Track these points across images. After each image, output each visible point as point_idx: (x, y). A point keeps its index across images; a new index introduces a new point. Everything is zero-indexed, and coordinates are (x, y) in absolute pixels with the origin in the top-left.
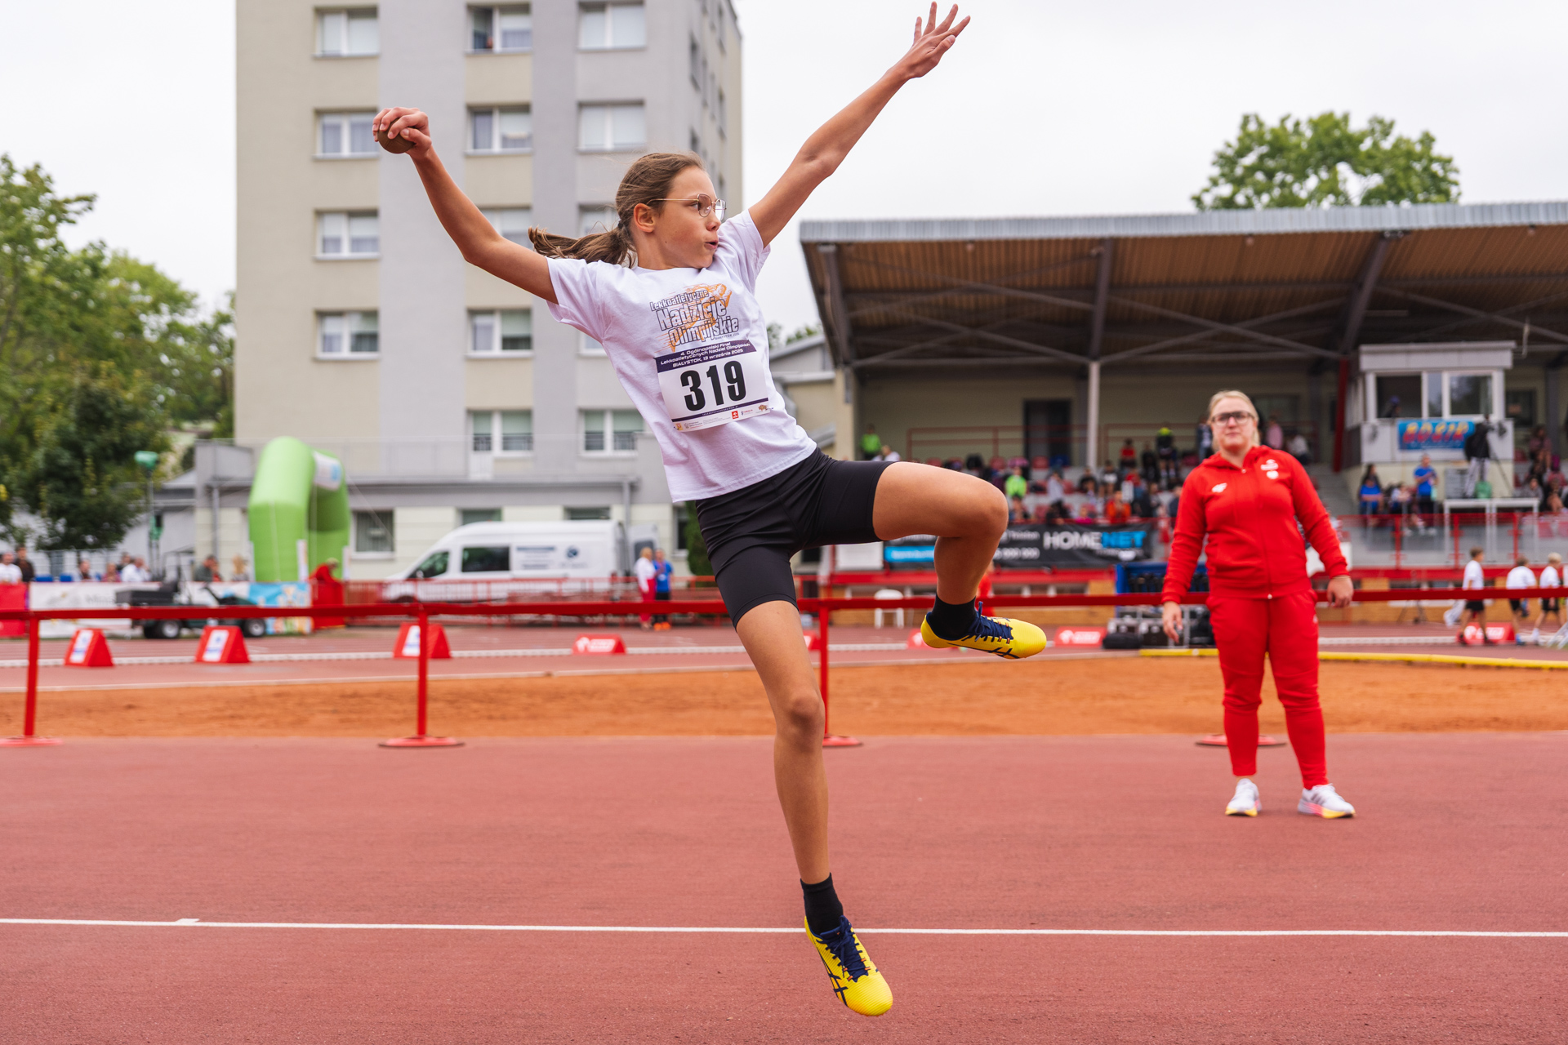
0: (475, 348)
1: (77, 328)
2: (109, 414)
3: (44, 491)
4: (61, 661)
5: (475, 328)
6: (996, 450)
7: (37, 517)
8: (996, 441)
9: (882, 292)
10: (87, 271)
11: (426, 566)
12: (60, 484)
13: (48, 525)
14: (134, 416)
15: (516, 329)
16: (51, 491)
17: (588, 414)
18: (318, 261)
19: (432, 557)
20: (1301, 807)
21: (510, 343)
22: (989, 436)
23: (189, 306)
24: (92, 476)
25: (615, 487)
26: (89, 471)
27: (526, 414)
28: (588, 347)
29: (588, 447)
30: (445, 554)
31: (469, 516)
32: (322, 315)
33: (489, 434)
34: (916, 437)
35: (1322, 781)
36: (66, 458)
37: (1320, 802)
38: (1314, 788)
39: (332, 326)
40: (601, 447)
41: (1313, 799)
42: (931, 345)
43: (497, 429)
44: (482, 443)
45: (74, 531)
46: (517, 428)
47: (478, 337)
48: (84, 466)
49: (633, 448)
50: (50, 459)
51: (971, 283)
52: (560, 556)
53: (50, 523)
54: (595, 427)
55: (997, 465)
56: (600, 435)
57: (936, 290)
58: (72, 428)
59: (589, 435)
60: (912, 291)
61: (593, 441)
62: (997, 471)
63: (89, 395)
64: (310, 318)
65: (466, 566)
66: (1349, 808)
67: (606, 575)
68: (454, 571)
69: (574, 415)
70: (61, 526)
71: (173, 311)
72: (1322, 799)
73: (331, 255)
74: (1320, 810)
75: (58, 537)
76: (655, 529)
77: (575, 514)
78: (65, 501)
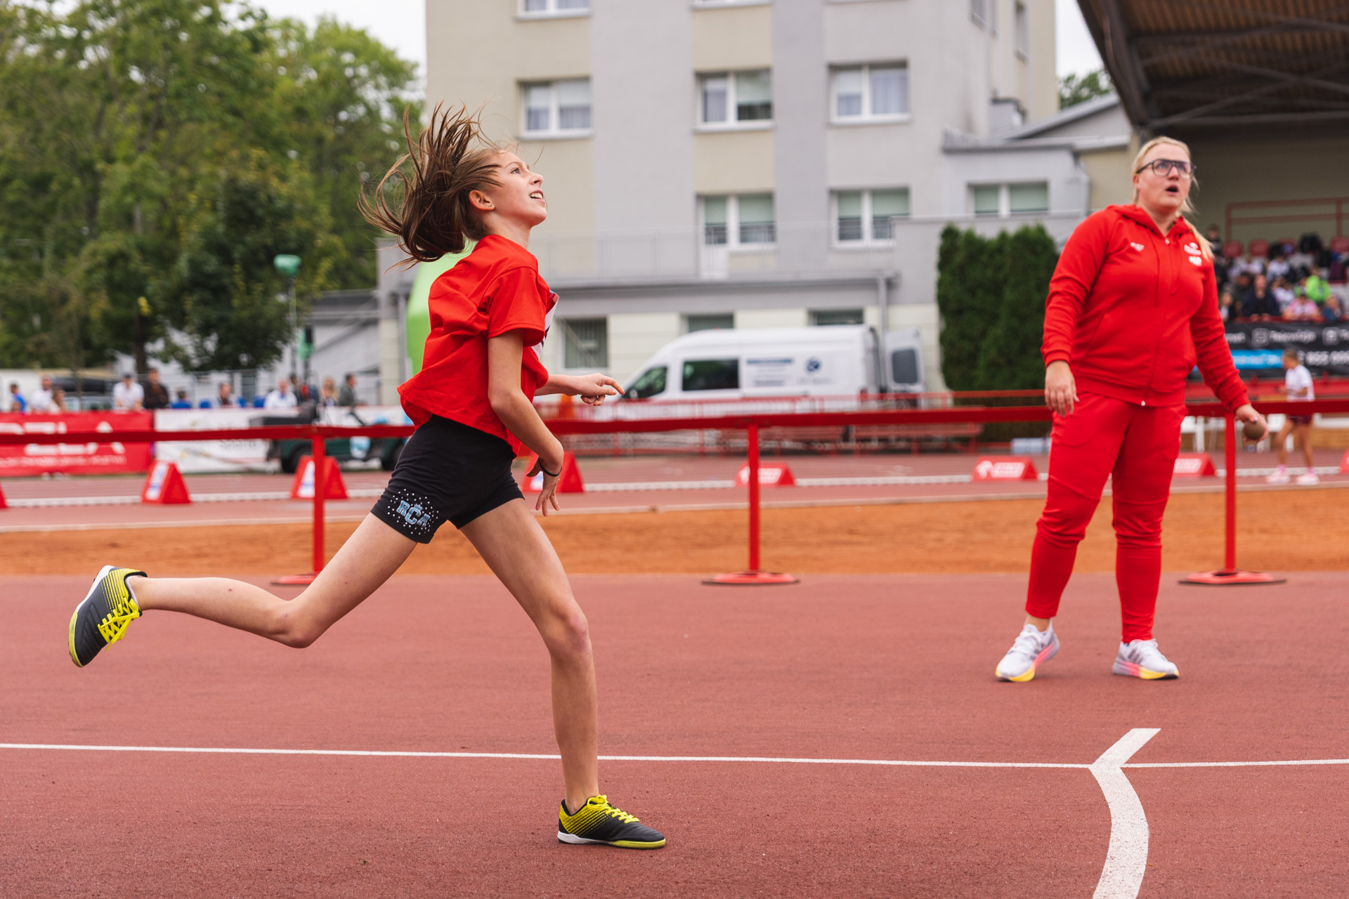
0: (706, 119)
1: (236, 113)
2: (260, 212)
3: (189, 303)
4: (138, 498)
5: (705, 95)
6: (1339, 228)
7: (183, 334)
8: (1339, 217)
9: (1182, 34)
10: (247, 45)
11: (642, 384)
12: (207, 295)
13: (196, 343)
14: (286, 214)
15: (752, 95)
16: (197, 303)
17: (842, 195)
18: (519, 21)
19: (648, 373)
20: (1116, 667)
21: (746, 112)
22: (1332, 209)
23: (410, 78)
24: (241, 284)
25: (868, 284)
26: (239, 280)
27: (766, 198)
28: (840, 113)
29: (843, 236)
30: (664, 370)
31: (696, 322)
32: (526, 86)
33: (724, 224)
34: (1236, 214)
35: (1145, 635)
36: (212, 264)
37: (1137, 661)
38: (1132, 643)
39: (538, 99)
40: (858, 236)
41: (1130, 656)
42: (1247, 97)
43: (733, 217)
44: (717, 234)
45: (228, 349)
46: (756, 215)
47: (709, 106)
48: (231, 274)
49: (891, 236)
50: (194, 265)
51: (1293, 19)
52: (798, 369)
53: (197, 340)
54: (850, 212)
55: (1339, 245)
56: (857, 221)
57: (1248, 28)
58: (221, 229)
59: (843, 221)
60: (1219, 30)
61: (849, 229)
62: (1339, 254)
63: (237, 190)
64: (512, 90)
65: (688, 384)
66: (1171, 668)
67: (854, 391)
68: (673, 389)
69: (824, 196)
70: (211, 345)
71: (392, 85)
72: (1141, 656)
73: (535, 13)
74: (1138, 669)
75: (207, 357)
76: (917, 335)
77: (821, 318)
78: (214, 314)
